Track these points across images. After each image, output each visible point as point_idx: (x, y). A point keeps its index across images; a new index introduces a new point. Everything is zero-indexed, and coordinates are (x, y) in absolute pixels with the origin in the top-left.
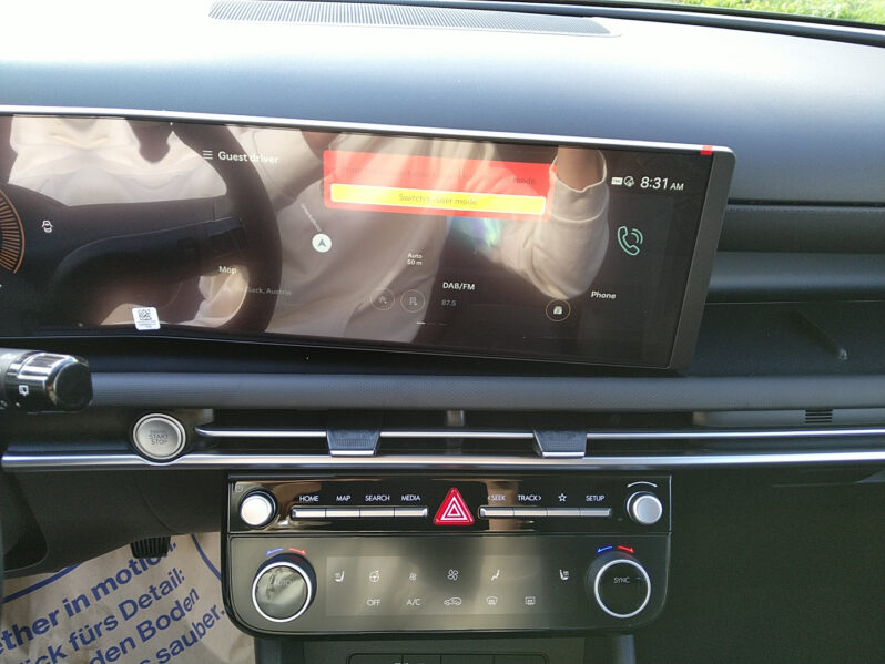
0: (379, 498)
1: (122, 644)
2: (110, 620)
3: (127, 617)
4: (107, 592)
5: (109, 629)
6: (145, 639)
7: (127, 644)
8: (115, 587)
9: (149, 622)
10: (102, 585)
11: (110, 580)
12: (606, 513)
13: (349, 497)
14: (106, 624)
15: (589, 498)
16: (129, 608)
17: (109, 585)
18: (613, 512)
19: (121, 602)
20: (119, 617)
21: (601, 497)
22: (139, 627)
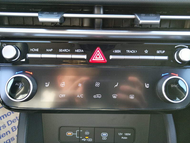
0: (65, 50)
1: (7, 133)
2: (4, 126)
3: (9, 125)
4: (4, 118)
5: (3, 128)
6: (13, 131)
7: (8, 133)
8: (6, 117)
9: (15, 127)
10: (3, 116)
11: (5, 115)
12: (166, 58)
13: (52, 50)
14: (3, 126)
15: (158, 52)
16: (10, 123)
17: (5, 116)
18: (169, 58)
19: (7, 121)
20: (7, 125)
21: (164, 52)
22: (12, 128)
